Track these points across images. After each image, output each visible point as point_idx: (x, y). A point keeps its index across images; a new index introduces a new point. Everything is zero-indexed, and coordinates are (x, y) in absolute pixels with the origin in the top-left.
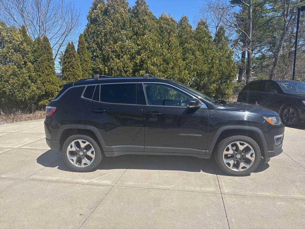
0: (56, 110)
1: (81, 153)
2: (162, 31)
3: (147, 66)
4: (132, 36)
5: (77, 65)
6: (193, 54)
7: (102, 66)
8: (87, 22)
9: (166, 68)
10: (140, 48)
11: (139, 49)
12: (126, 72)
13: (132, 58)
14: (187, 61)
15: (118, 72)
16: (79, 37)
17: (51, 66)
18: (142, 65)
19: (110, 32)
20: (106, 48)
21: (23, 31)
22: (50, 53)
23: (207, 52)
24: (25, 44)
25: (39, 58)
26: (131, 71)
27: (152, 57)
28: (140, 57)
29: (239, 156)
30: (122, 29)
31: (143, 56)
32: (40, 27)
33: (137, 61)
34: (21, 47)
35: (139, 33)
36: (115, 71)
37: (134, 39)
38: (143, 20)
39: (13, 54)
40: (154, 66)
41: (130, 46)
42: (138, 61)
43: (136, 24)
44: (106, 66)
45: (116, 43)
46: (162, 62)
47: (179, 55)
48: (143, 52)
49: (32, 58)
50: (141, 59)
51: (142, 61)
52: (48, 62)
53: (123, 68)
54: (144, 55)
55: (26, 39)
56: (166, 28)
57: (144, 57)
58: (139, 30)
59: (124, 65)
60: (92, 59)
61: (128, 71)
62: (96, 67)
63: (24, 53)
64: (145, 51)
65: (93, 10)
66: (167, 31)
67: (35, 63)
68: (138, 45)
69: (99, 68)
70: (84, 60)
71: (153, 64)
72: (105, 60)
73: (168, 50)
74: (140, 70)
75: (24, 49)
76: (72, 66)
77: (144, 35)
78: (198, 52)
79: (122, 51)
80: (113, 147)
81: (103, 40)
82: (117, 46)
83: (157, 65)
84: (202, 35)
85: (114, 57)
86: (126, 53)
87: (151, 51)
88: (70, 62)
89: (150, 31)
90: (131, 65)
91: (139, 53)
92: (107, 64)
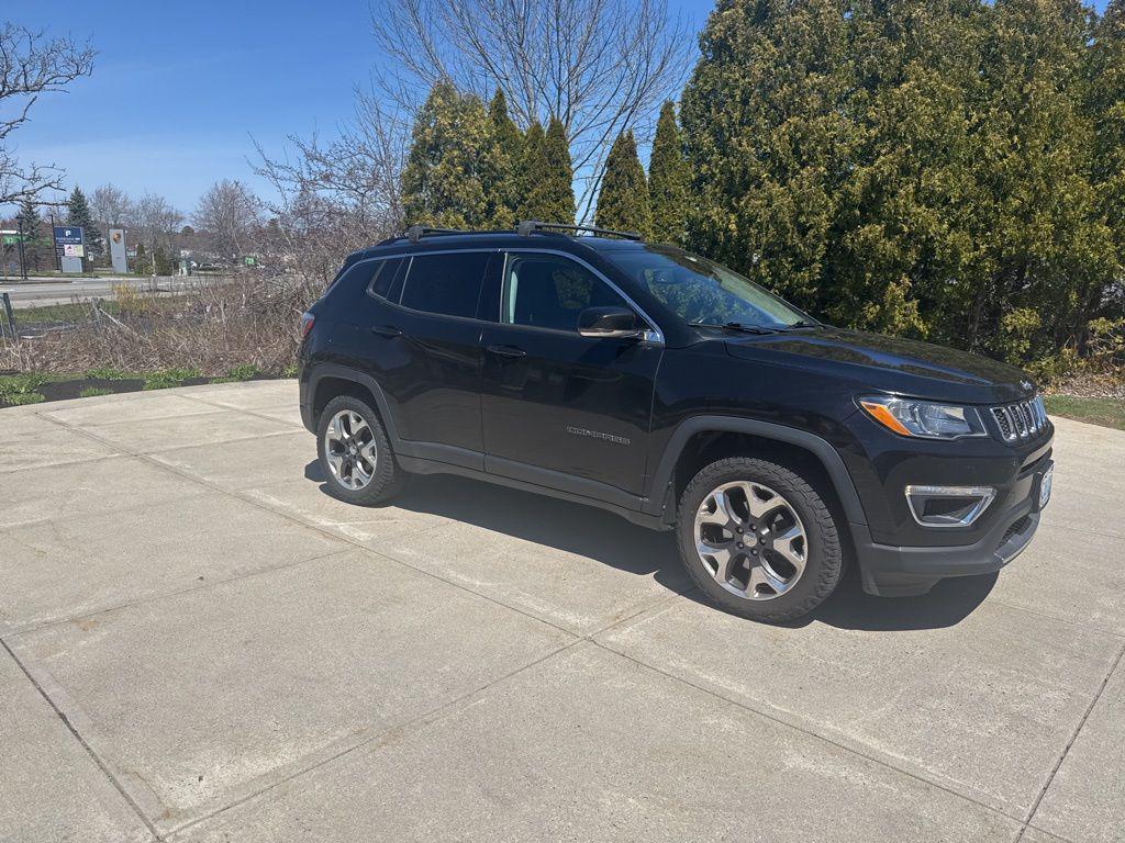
2: (996, 60)
3: (896, 206)
5: (638, 210)
7: (718, 214)
8: (697, 54)
10: (875, 137)
11: (868, 139)
16: (661, 113)
17: (563, 214)
18: (877, 202)
19: (762, 85)
20: (741, 145)
21: (499, 109)
22: (562, 175)
24: (496, 150)
25: (529, 191)
26: (826, 225)
28: (867, 169)
29: (750, 541)
30: (811, 68)
32: (560, 89)
34: (485, 157)
35: (882, 76)
36: (761, 227)
38: (909, 20)
39: (459, 179)
40: (929, 206)
41: (833, 129)
42: (857, 189)
43: (873, 40)
44: (733, 210)
45: (777, 125)
46: (972, 188)
48: (883, 151)
49: (512, 192)
50: (873, 177)
51: (876, 188)
52: (556, 201)
53: (796, 216)
54: (884, 163)
55: (504, 133)
56: (1016, 42)
57: (882, 172)
58: (882, 64)
59: (798, 204)
60: (693, 188)
61: (811, 227)
62: (700, 217)
63: (491, 177)
65: (722, 10)
66: (1016, 57)
67: (520, 208)
68: (870, 124)
69: (708, 217)
70: (665, 193)
71: (926, 198)
72: (735, 187)
74: (865, 221)
75: (490, 165)
76: (619, 214)
79: (796, 151)
81: (737, 115)
82: (782, 135)
83: (946, 201)
85: (765, 175)
86: (812, 159)
88: (616, 200)
90: (831, 202)
91: (866, 155)
92: (738, 203)
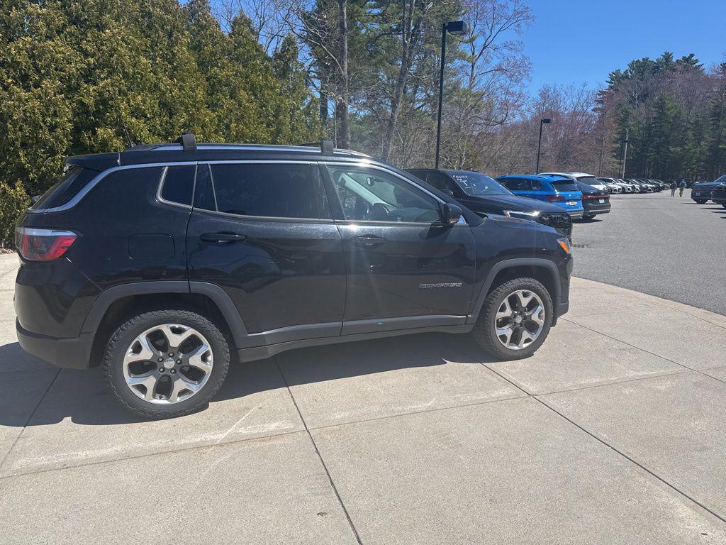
0: (78, 241)
1: (169, 364)
2: (149, 25)
3: (119, 116)
4: (64, 26)
6: (232, 97)
9: (169, 127)
10: (94, 64)
11: (88, 64)
12: (52, 128)
13: (70, 89)
14: (221, 112)
15: (27, 129)
23: (263, 95)
26: (69, 126)
27: (130, 94)
28: (95, 87)
31: (103, 88)
33: (86, 100)
35: (86, 20)
36: (15, 123)
37: (71, 34)
41: (60, 52)
42: (90, 101)
45: (11, 40)
46: (156, 108)
47: (200, 93)
48: (103, 76)
50: (101, 94)
51: (103, 101)
53: (44, 116)
54: (107, 85)
57: (109, 91)
58: (83, 10)
64: (110, 73)
68: (86, 54)
73: (171, 78)
74: (99, 125)
77: (101, 27)
78: (243, 93)
79: (34, 64)
80: (264, 333)
82: (19, 50)
83: (146, 115)
84: (248, 51)
85: (10, 81)
86: (48, 74)
87: (126, 75)
89: (117, 18)
90: (67, 110)
